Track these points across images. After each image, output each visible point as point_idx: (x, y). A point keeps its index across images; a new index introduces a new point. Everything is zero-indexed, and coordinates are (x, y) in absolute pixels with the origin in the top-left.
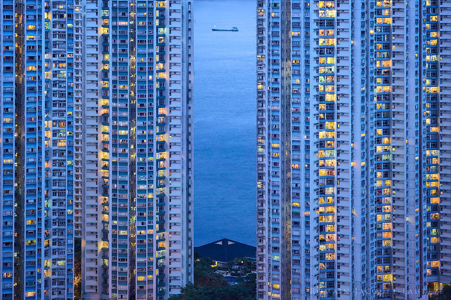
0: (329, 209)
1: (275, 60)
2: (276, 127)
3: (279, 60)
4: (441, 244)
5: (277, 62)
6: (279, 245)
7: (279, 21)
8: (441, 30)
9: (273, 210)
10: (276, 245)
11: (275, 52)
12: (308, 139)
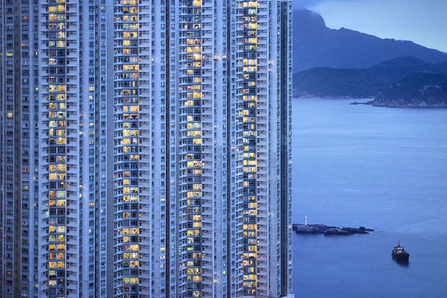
0: (60, 246)
1: (9, 106)
2: (10, 168)
3: (12, 105)
4: (203, 282)
5: (11, 107)
6: (12, 279)
7: (13, 69)
8: (203, 76)
9: (7, 246)
10: (9, 279)
11: (9, 98)
12: (37, 180)
